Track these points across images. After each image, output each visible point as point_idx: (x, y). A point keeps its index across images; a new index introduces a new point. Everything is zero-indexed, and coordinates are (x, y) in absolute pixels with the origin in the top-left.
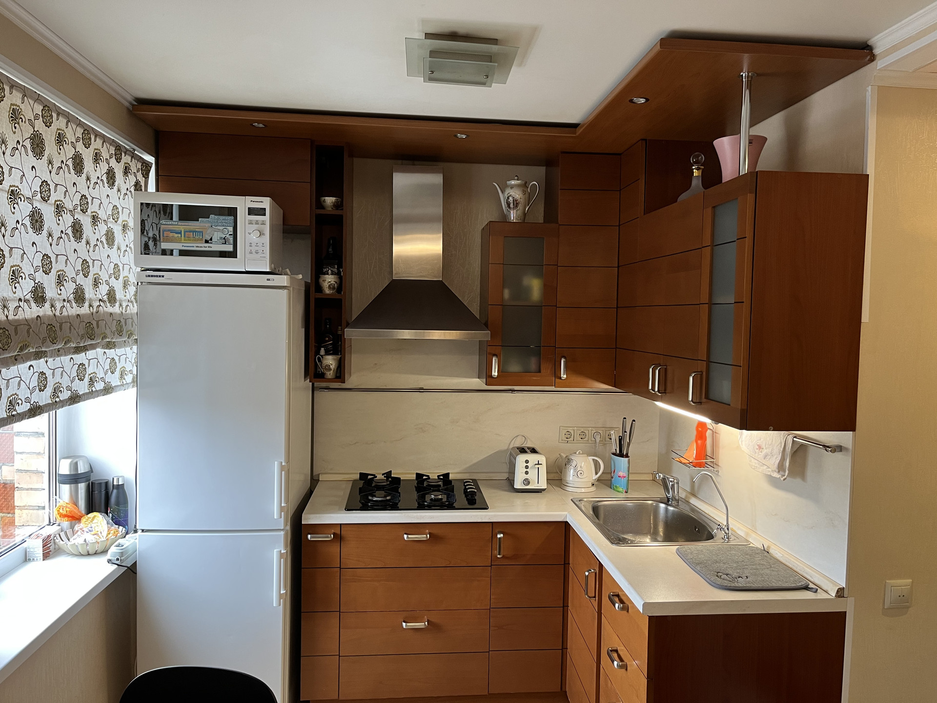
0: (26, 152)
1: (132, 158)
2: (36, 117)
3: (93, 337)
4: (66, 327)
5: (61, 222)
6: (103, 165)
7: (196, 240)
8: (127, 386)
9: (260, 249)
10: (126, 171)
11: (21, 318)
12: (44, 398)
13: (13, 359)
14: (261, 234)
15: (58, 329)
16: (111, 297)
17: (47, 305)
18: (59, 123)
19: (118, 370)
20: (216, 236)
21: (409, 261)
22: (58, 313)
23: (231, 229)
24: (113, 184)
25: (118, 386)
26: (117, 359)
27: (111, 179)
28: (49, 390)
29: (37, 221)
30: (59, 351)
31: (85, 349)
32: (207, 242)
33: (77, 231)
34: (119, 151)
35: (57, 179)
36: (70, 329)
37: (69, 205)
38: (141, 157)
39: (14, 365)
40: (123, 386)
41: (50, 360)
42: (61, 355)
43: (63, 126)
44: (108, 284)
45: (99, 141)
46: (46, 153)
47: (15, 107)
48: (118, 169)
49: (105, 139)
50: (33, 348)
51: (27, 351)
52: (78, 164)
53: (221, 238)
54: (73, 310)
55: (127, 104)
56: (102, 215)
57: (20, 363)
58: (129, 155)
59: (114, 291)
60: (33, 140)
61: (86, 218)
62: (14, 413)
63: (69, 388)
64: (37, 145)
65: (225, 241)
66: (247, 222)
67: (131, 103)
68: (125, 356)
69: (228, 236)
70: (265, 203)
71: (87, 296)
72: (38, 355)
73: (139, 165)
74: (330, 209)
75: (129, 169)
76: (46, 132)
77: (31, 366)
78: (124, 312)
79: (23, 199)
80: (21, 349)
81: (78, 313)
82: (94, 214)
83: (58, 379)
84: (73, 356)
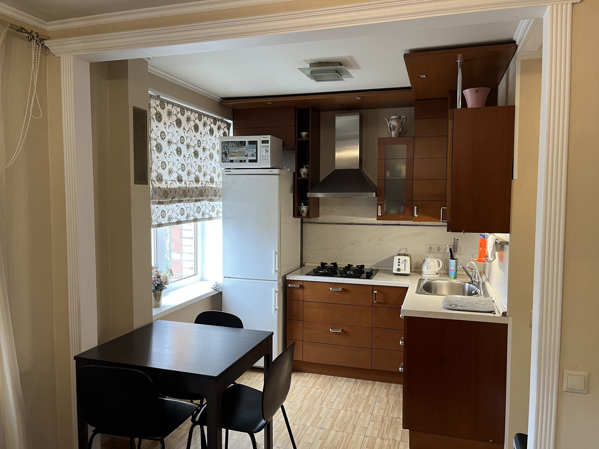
0: (174, 126)
1: (222, 122)
2: (178, 113)
3: (202, 196)
4: (191, 191)
5: (189, 151)
6: (208, 127)
7: (242, 156)
8: (220, 218)
9: (266, 158)
10: (219, 128)
11: (172, 187)
12: (183, 218)
13: (170, 202)
14: (267, 151)
15: (187, 192)
16: (212, 181)
17: (183, 183)
18: (188, 113)
19: (215, 211)
20: (250, 153)
21: (342, 160)
22: (187, 186)
23: (255, 150)
24: (213, 134)
25: (215, 217)
26: (215, 206)
27: (212, 132)
28: (185, 215)
29: (179, 151)
30: (189, 201)
31: (199, 200)
32: (246, 156)
33: (196, 154)
34: (215, 120)
35: (187, 135)
36: (193, 192)
37: (192, 144)
38: (226, 122)
39: (170, 204)
40: (218, 218)
41: (185, 204)
42: (190, 202)
43: (190, 114)
44: (210, 175)
45: (206, 118)
46: (182, 126)
47: (169, 110)
48: (215, 128)
49: (208, 116)
50: (177, 198)
51: (174, 199)
52: (196, 128)
53: (251, 154)
54: (194, 185)
55: (218, 101)
56: (207, 147)
57: (173, 204)
58: (220, 121)
59: (213, 178)
60: (177, 121)
61: (200, 149)
62: (171, 222)
63: (193, 216)
64: (179, 123)
65: (253, 155)
66: (261, 146)
67: (219, 100)
68: (219, 205)
69: (254, 153)
70: (268, 138)
71: (200, 180)
72: (180, 201)
73: (226, 125)
74: (305, 138)
75: (220, 127)
76: (182, 118)
77: (177, 205)
78: (218, 187)
79: (173, 144)
80: (172, 199)
81: (196, 186)
82: (204, 147)
83: (188, 211)
84: (195, 203)
